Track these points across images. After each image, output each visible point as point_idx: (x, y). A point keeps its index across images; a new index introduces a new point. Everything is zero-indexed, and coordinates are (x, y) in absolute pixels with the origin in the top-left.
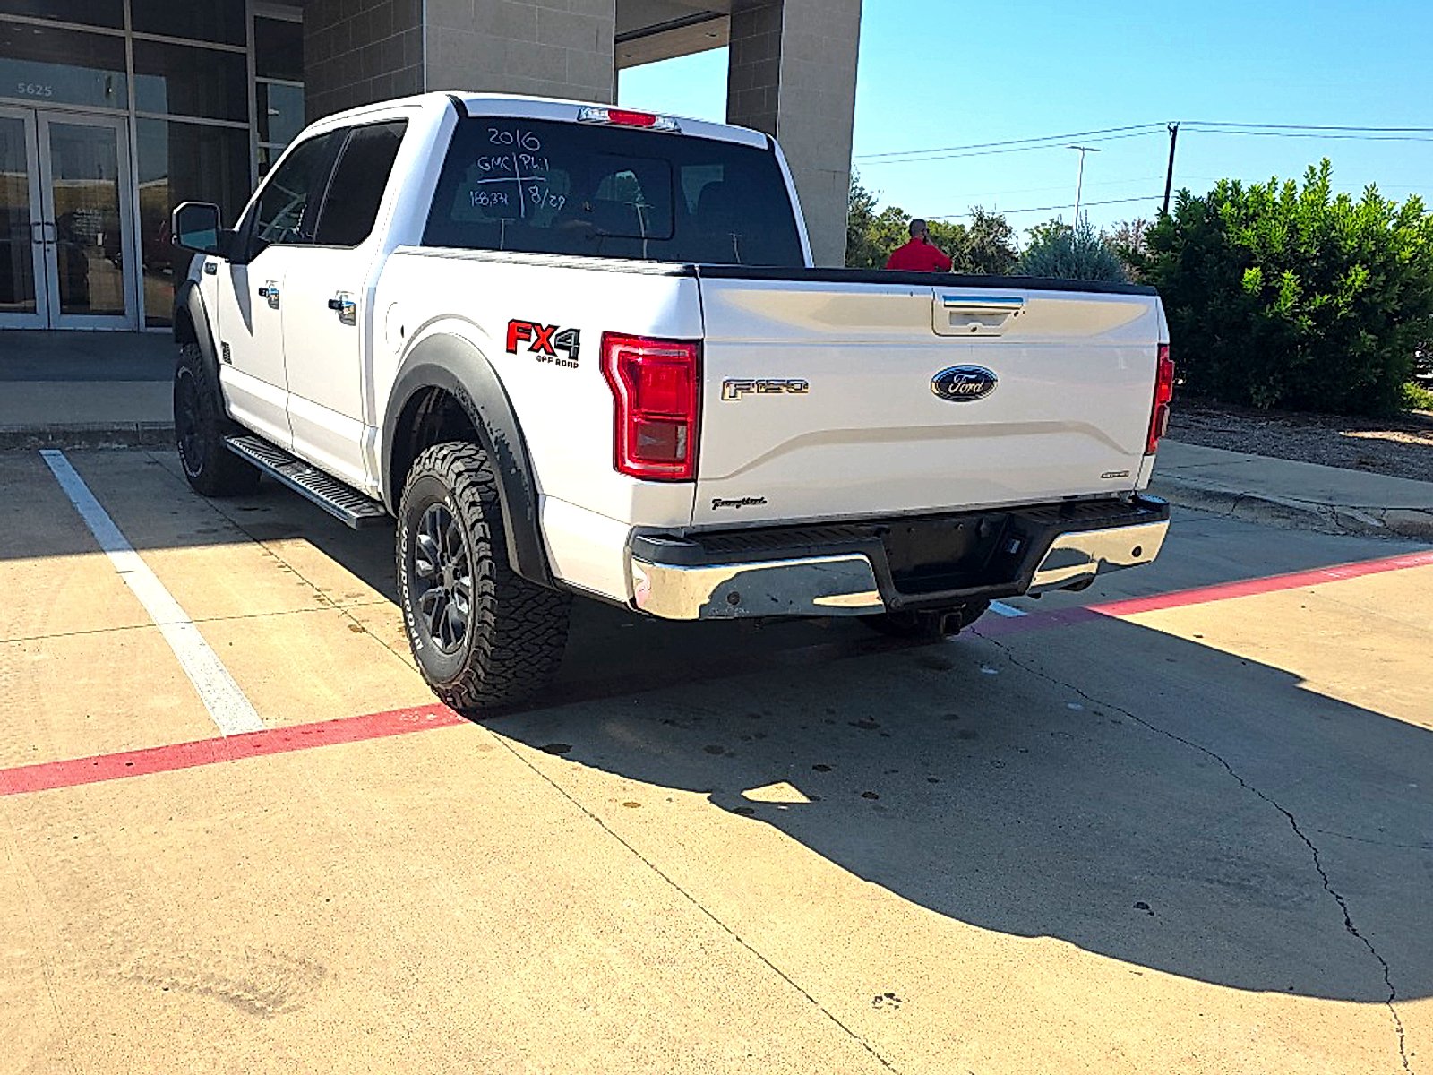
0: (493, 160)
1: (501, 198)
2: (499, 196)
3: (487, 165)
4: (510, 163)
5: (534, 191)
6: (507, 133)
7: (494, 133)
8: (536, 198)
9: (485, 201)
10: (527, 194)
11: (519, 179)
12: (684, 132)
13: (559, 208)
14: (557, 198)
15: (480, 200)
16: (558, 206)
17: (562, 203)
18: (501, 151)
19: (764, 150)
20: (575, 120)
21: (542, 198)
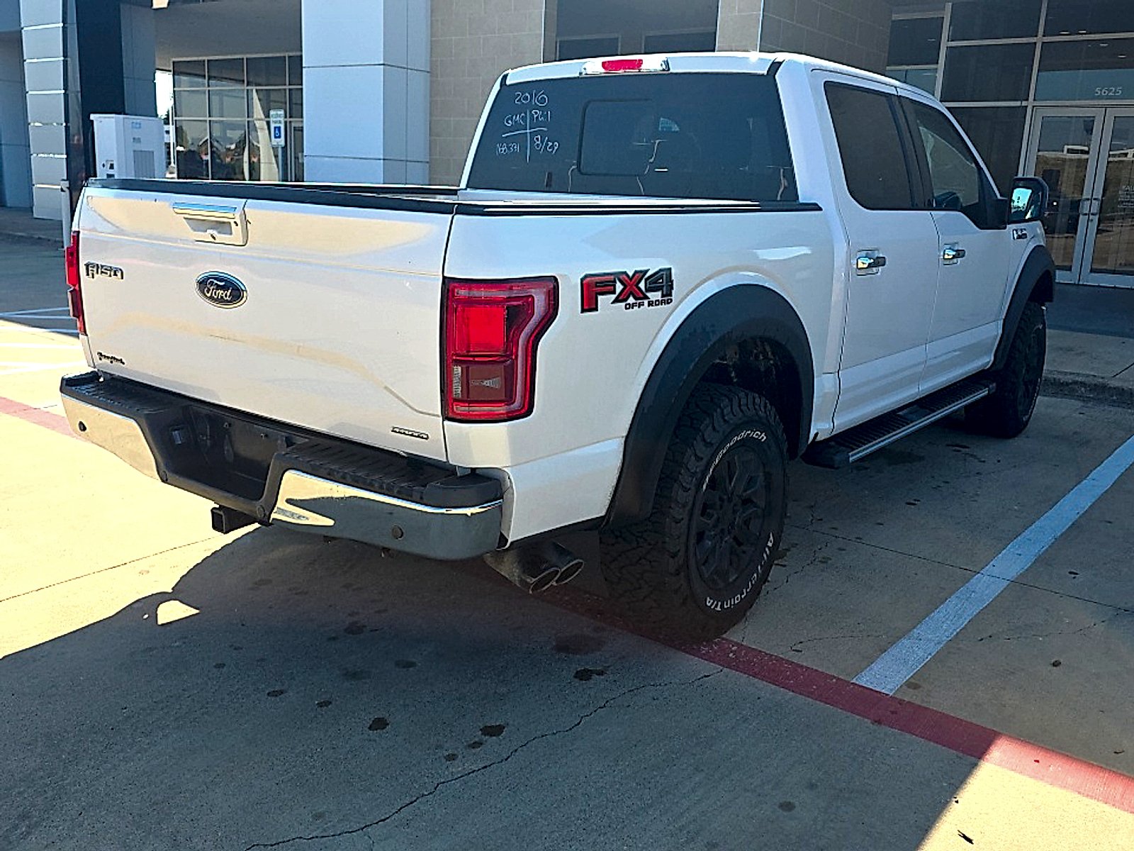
0: (514, 117)
1: (515, 147)
2: (514, 146)
3: (510, 122)
4: (524, 119)
5: (537, 139)
6: (527, 94)
7: (519, 95)
8: (538, 145)
9: (505, 151)
10: (532, 142)
11: (528, 131)
12: (672, 71)
13: (554, 152)
14: (553, 143)
15: (501, 151)
16: (552, 151)
17: (556, 148)
18: (521, 109)
19: (763, 75)
20: (577, 75)
21: (542, 144)
